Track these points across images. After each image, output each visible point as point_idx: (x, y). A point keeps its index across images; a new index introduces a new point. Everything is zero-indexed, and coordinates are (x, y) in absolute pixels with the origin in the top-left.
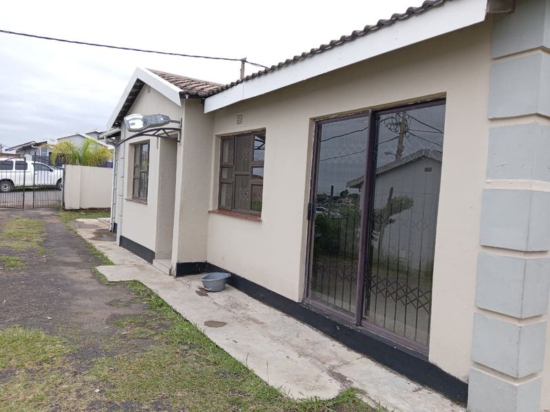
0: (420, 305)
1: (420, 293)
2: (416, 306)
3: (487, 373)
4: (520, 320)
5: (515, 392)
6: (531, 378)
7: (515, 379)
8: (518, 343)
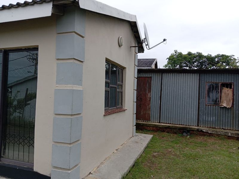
0: (30, 145)
1: (30, 138)
2: (28, 145)
3: (58, 170)
4: (70, 144)
5: (69, 175)
6: (75, 167)
7: (69, 170)
8: (69, 154)
